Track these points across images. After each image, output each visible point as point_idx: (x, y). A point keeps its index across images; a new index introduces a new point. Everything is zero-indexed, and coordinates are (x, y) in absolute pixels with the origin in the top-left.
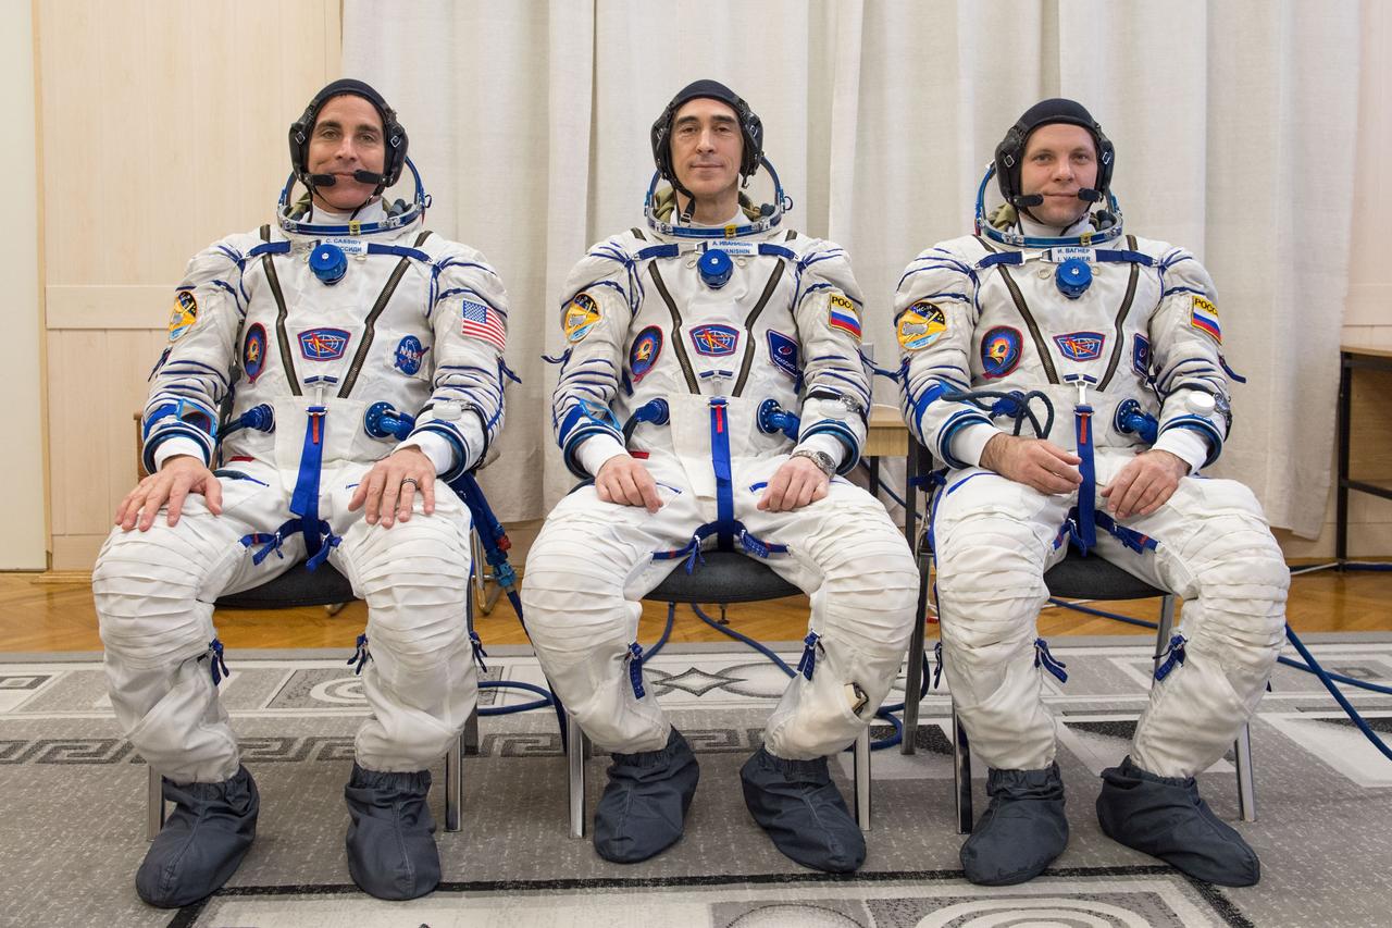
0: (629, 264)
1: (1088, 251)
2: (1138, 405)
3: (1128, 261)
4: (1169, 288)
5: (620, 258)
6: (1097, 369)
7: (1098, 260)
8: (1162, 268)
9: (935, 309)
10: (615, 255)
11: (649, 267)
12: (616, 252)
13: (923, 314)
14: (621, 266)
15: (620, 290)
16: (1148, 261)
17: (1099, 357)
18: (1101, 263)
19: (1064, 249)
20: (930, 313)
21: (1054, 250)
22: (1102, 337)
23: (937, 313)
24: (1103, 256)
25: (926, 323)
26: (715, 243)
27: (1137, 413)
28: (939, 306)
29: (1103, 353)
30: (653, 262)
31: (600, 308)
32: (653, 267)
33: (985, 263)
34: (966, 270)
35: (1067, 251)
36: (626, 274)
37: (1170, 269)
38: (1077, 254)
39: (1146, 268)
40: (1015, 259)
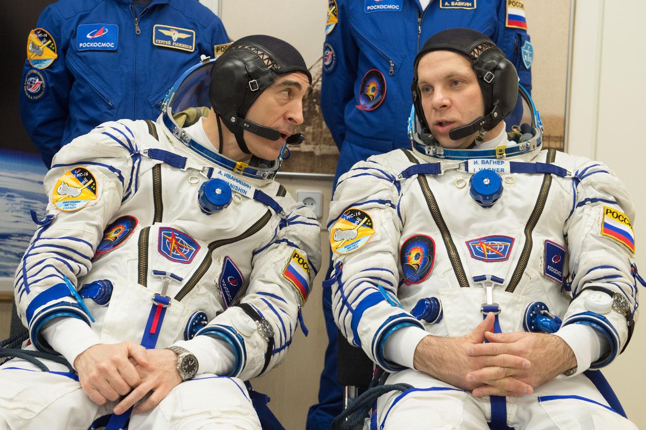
0: (136, 156)
1: (502, 163)
2: (546, 308)
3: (542, 173)
4: (581, 198)
5: (131, 149)
6: (505, 270)
7: (512, 171)
8: (577, 180)
9: (363, 215)
10: (126, 143)
11: (153, 168)
12: (129, 141)
13: (353, 220)
14: (128, 155)
15: (121, 178)
16: (562, 173)
17: (507, 259)
18: (516, 174)
19: (479, 161)
20: (359, 219)
21: (471, 162)
22: (511, 240)
23: (366, 219)
24: (516, 168)
25: (355, 229)
26: (220, 173)
27: (545, 315)
28: (368, 212)
29: (511, 255)
30: (159, 165)
31: (99, 189)
32: (157, 169)
33: (407, 174)
34: (391, 179)
35: (483, 163)
36: (130, 164)
37: (583, 181)
38: (492, 165)
39: (560, 179)
40: (434, 170)
